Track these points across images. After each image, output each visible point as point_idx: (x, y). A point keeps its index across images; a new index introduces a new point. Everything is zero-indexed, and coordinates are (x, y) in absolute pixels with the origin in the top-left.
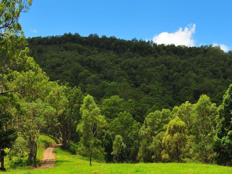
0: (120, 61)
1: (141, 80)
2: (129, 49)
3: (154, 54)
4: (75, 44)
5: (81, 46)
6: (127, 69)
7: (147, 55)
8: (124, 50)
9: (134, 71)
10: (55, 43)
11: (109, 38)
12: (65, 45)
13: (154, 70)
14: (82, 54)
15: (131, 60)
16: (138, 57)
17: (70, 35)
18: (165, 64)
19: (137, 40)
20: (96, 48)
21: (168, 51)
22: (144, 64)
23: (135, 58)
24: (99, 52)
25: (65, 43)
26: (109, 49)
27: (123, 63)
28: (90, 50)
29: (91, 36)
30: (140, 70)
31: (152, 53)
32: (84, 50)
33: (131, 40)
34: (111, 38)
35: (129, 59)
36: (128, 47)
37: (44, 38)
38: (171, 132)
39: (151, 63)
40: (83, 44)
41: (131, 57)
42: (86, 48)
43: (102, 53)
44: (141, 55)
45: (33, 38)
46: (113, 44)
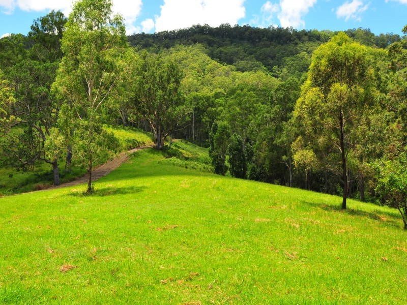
0: (255, 52)
1: (279, 71)
2: (265, 38)
3: (294, 42)
4: (204, 36)
5: (210, 38)
6: (263, 60)
7: (287, 43)
8: (260, 40)
9: (271, 62)
10: (182, 37)
11: (242, 26)
12: (193, 37)
13: (294, 59)
14: (212, 46)
15: (267, 50)
16: (275, 46)
17: (198, 26)
18: (306, 51)
19: (274, 28)
20: (228, 39)
21: (310, 37)
22: (282, 53)
23: (272, 47)
24: (232, 43)
25: (193, 36)
26: (242, 39)
27: (258, 53)
28: (221, 42)
29: (222, 26)
30: (278, 60)
31: (291, 40)
32: (214, 42)
33: (267, 28)
34: (245, 26)
35: (264, 49)
36: (264, 35)
37: (170, 32)
38: (320, 81)
39: (291, 51)
40: (214, 35)
41: (268, 46)
42: (216, 39)
43: (235, 43)
44: (279, 43)
45: (159, 33)
46: (247, 33)
